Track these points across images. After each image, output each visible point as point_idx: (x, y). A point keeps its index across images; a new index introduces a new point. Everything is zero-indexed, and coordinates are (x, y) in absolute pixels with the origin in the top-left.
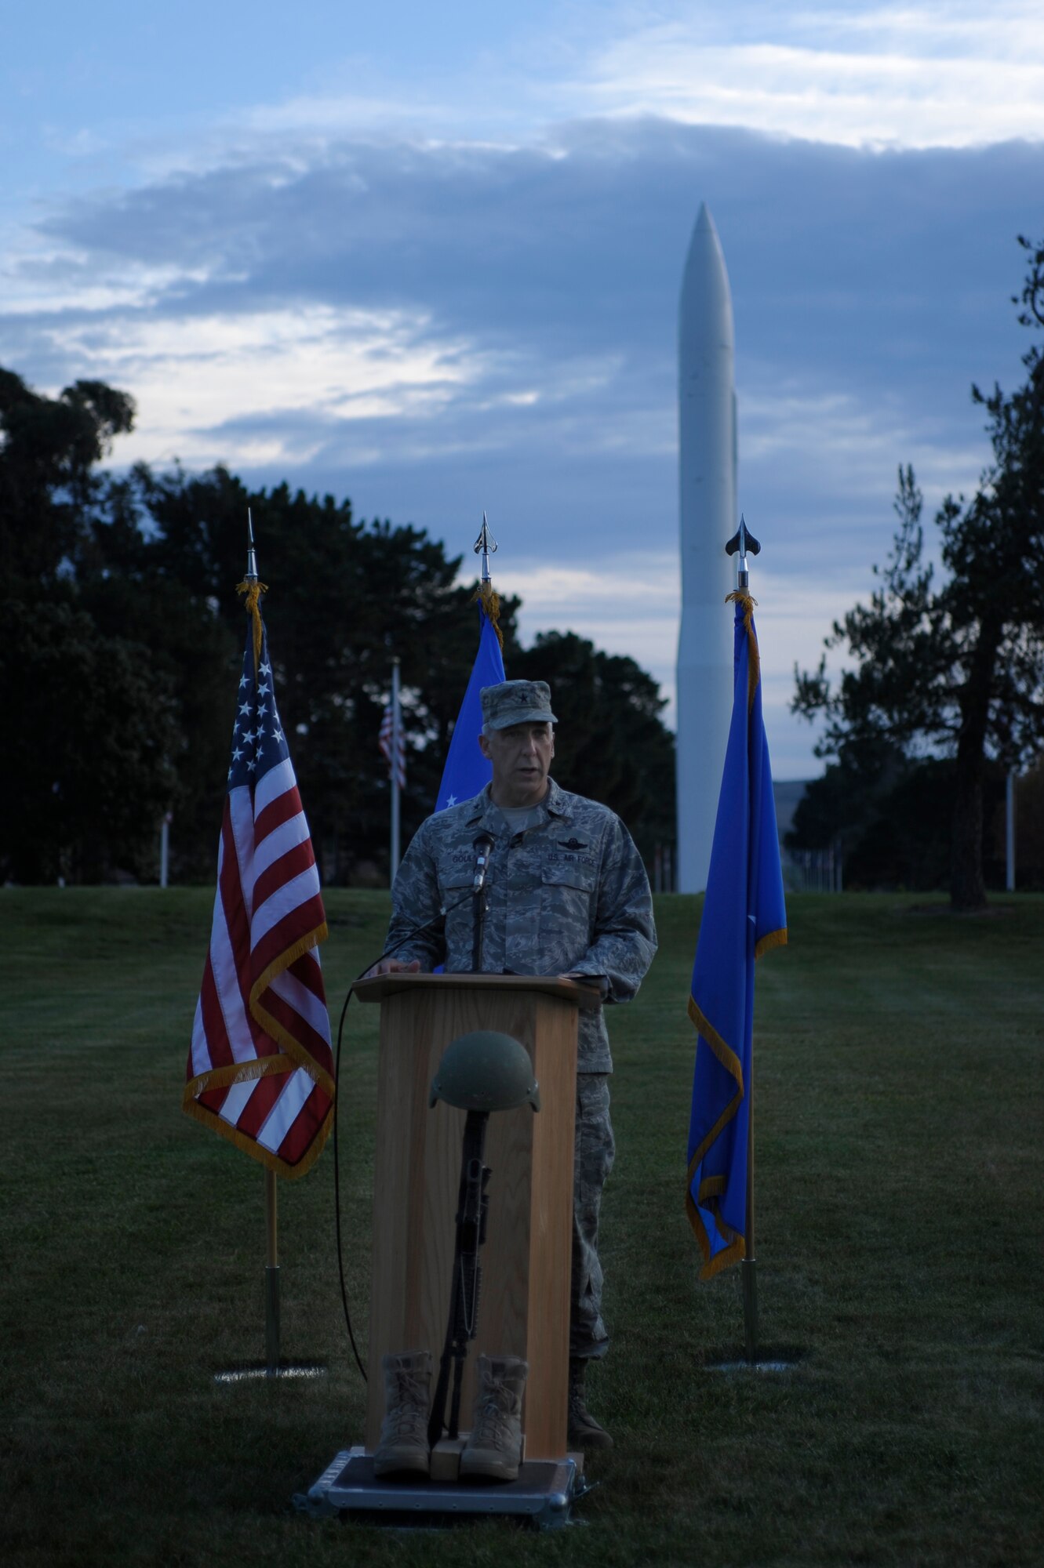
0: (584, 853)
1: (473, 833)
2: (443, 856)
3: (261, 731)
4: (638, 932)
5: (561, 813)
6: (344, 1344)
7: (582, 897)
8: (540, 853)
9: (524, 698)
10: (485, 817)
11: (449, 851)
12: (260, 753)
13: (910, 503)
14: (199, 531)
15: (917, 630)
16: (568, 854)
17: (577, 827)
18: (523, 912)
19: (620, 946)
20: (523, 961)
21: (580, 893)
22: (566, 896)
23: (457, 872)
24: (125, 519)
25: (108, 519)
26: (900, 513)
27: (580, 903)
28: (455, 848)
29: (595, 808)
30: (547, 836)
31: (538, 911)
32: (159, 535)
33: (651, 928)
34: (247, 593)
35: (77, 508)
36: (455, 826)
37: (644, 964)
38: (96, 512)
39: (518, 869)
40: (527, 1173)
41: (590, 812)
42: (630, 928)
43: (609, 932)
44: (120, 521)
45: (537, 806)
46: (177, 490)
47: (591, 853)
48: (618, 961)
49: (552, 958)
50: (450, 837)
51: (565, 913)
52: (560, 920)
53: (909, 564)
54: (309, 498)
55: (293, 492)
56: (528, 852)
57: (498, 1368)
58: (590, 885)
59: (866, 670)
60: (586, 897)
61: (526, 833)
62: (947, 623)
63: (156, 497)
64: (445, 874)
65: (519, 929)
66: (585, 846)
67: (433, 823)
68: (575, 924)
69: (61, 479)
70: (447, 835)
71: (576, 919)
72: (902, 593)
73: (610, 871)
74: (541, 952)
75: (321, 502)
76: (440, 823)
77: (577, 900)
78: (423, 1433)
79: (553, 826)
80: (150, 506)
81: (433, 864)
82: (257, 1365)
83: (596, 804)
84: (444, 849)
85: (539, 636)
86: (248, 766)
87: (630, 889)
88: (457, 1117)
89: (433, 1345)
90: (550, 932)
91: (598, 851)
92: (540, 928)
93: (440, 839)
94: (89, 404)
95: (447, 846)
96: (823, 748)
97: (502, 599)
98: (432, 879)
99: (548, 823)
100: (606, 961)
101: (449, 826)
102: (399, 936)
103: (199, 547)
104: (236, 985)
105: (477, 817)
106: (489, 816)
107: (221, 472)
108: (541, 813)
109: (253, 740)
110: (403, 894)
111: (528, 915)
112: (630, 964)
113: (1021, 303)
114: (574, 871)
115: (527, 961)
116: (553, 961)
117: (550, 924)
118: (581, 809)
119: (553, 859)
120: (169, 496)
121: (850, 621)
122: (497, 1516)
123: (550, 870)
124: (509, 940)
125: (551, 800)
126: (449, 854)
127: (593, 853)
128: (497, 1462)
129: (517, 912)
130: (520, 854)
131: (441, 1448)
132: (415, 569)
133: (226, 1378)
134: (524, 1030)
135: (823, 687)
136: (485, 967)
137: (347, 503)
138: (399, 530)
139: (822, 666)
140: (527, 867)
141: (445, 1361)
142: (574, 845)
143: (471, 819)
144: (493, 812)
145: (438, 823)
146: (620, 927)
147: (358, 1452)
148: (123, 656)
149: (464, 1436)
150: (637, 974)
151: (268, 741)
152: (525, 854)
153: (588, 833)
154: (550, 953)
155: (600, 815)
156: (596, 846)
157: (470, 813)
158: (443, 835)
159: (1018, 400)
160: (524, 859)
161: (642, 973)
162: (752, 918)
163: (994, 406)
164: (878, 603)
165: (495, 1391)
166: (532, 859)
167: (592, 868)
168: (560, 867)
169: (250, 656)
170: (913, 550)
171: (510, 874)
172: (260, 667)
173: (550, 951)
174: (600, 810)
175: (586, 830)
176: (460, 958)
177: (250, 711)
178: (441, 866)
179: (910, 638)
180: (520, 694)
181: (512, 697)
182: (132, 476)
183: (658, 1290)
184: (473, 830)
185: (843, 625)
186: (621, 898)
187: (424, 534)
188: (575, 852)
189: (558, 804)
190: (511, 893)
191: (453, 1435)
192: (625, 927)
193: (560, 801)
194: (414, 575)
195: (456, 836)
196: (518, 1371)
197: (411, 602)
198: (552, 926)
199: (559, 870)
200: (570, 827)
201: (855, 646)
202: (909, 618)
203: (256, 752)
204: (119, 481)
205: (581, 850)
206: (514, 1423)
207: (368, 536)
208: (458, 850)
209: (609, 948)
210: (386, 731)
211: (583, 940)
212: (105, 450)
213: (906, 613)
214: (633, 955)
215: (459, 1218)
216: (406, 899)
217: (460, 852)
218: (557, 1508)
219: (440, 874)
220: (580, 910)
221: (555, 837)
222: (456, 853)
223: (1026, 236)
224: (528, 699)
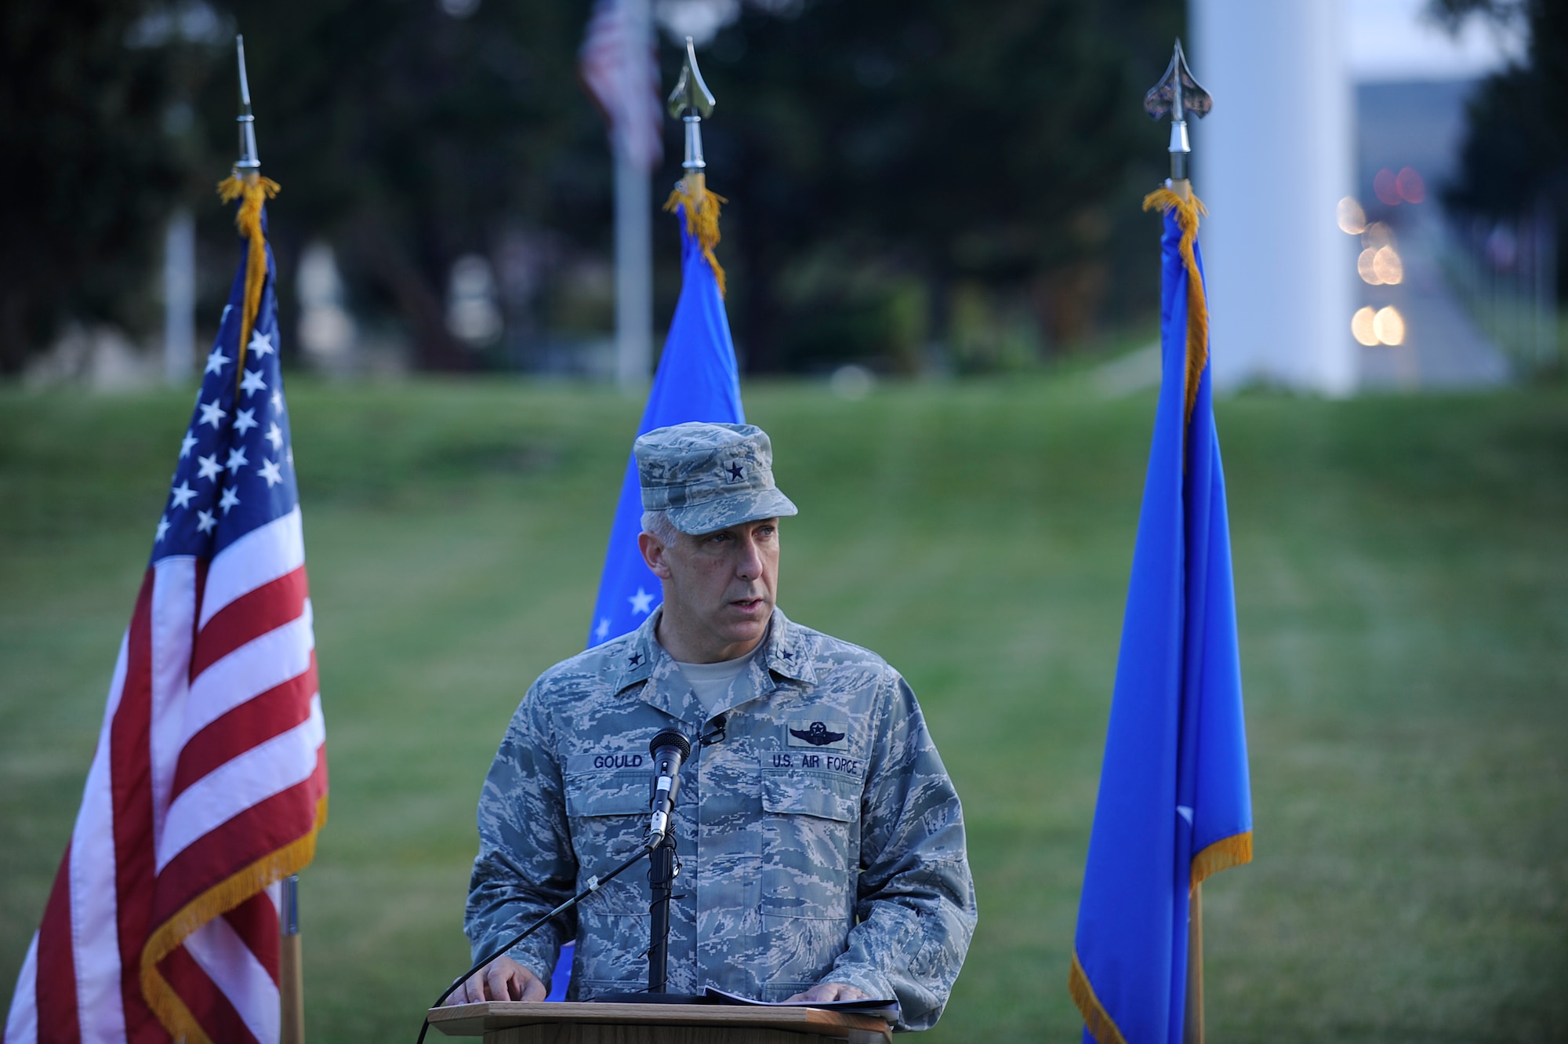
0: (838, 750)
1: (630, 710)
2: (575, 754)
3: (237, 459)
4: (942, 898)
5: (794, 673)
7: (837, 833)
8: (757, 753)
9: (736, 471)
10: (652, 682)
11: (586, 745)
12: (229, 499)
16: (809, 754)
17: (824, 700)
18: (728, 865)
19: (911, 927)
20: (730, 960)
21: (831, 826)
22: (808, 833)
23: (602, 787)
27: (832, 846)
28: (598, 741)
29: (856, 659)
30: (770, 720)
31: (756, 863)
33: (966, 884)
34: (240, 200)
36: (594, 696)
37: (956, 958)
39: (717, 784)
41: (847, 668)
42: (928, 889)
43: (888, 896)
45: (750, 659)
47: (854, 750)
48: (908, 958)
49: (784, 951)
50: (587, 718)
51: (804, 866)
52: (798, 880)
56: (735, 751)
58: (850, 810)
60: (842, 833)
61: (731, 715)
64: (579, 788)
65: (721, 900)
66: (840, 737)
67: (554, 688)
68: (824, 884)
70: (581, 713)
71: (826, 876)
73: (887, 778)
74: (763, 941)
76: (567, 690)
77: (827, 839)
79: (779, 698)
81: (556, 770)
83: (856, 650)
84: (575, 740)
86: (199, 521)
87: (919, 809)
90: (778, 903)
91: (862, 743)
92: (762, 896)
93: (568, 721)
95: (581, 735)
98: (555, 799)
99: (770, 695)
100: (887, 960)
101: (582, 696)
102: (491, 897)
104: (111, 928)
105: (637, 680)
106: (659, 680)
108: (758, 676)
109: (218, 475)
110: (499, 817)
111: (738, 871)
112: (931, 961)
114: (821, 785)
115: (736, 960)
116: (786, 957)
117: (780, 889)
118: (831, 661)
119: (782, 764)
123: (777, 785)
124: (702, 919)
125: (774, 649)
126: (586, 751)
127: (854, 748)
129: (714, 864)
130: (720, 755)
140: (734, 780)
142: (819, 736)
143: (626, 683)
144: (667, 671)
145: (563, 689)
146: (910, 888)
150: (943, 976)
151: (248, 481)
152: (730, 755)
153: (845, 710)
154: (779, 943)
155: (866, 674)
156: (860, 736)
157: (622, 673)
158: (574, 715)
160: (728, 765)
161: (952, 973)
162: (1186, 812)
166: (743, 765)
167: (852, 778)
168: (795, 779)
169: (235, 318)
171: (704, 795)
172: (251, 339)
173: (780, 938)
174: (865, 664)
175: (840, 704)
176: (610, 946)
177: (221, 420)
178: (570, 773)
180: (729, 464)
181: (716, 471)
184: (631, 705)
186: (904, 829)
188: (822, 750)
189: (787, 655)
190: (704, 829)
192: (921, 888)
193: (790, 650)
195: (598, 716)
198: (784, 891)
199: (792, 785)
200: (811, 699)
203: (220, 496)
205: (832, 745)
208: (604, 743)
209: (892, 932)
211: (840, 911)
214: (936, 944)
216: (504, 827)
217: (607, 747)
219: (570, 788)
220: (831, 858)
221: (783, 721)
222: (598, 749)
224: (743, 472)
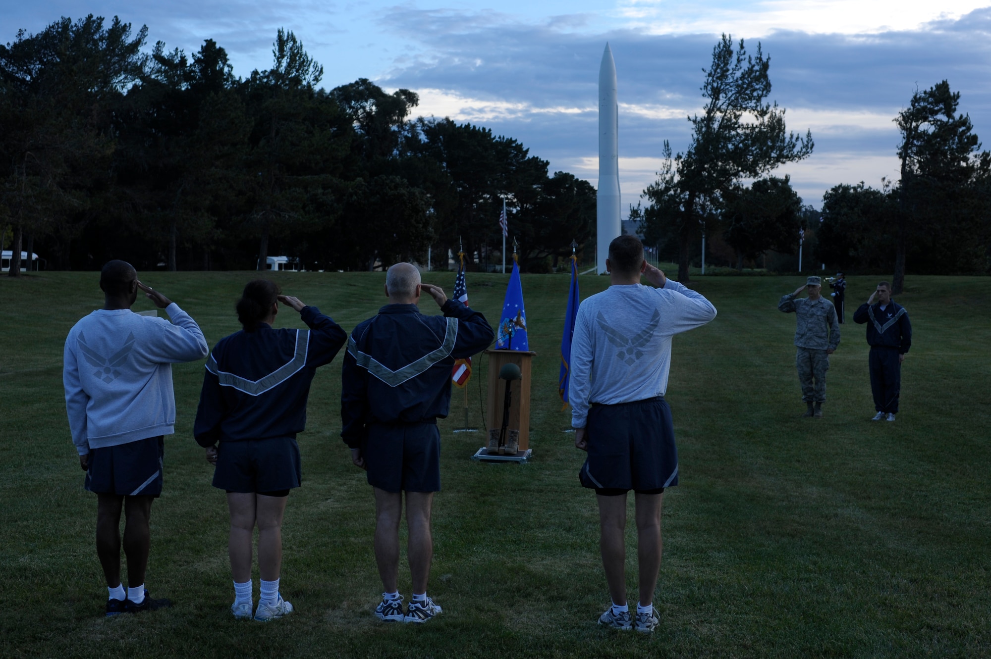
3: (460, 287)
6: (482, 424)
13: (668, 152)
14: (440, 139)
15: (669, 193)
24: (415, 136)
25: (410, 135)
26: (665, 156)
32: (426, 140)
35: (399, 132)
38: (406, 133)
40: (520, 392)
44: (413, 135)
46: (433, 126)
53: (667, 172)
54: (477, 129)
55: (472, 126)
57: (513, 432)
59: (652, 207)
62: (679, 191)
63: (425, 128)
69: (394, 122)
72: (665, 182)
75: (481, 129)
78: (497, 445)
80: (423, 130)
82: (463, 429)
85: (556, 173)
88: (505, 381)
89: (499, 428)
94: (403, 97)
96: (639, 231)
97: (543, 161)
103: (440, 145)
107: (447, 119)
109: (458, 289)
113: (703, 90)
120: (430, 127)
121: (648, 190)
122: (512, 461)
128: (512, 451)
131: (501, 448)
132: (513, 153)
133: (456, 431)
134: (519, 362)
135: (639, 212)
136: (511, 348)
137: (490, 130)
138: (508, 139)
139: (639, 205)
141: (502, 431)
147: (484, 448)
148: (417, 194)
149: (506, 446)
159: (702, 120)
163: (695, 121)
164: (657, 184)
165: (512, 437)
170: (669, 167)
177: (458, 283)
179: (667, 196)
182: (418, 121)
183: (557, 412)
185: (646, 191)
187: (516, 140)
191: (504, 445)
194: (512, 155)
196: (517, 433)
197: (511, 164)
201: (650, 197)
202: (667, 189)
204: (413, 123)
206: (516, 443)
207: (497, 141)
210: (501, 219)
212: (408, 112)
213: (666, 187)
215: (505, 402)
218: (524, 460)
223: (705, 69)
